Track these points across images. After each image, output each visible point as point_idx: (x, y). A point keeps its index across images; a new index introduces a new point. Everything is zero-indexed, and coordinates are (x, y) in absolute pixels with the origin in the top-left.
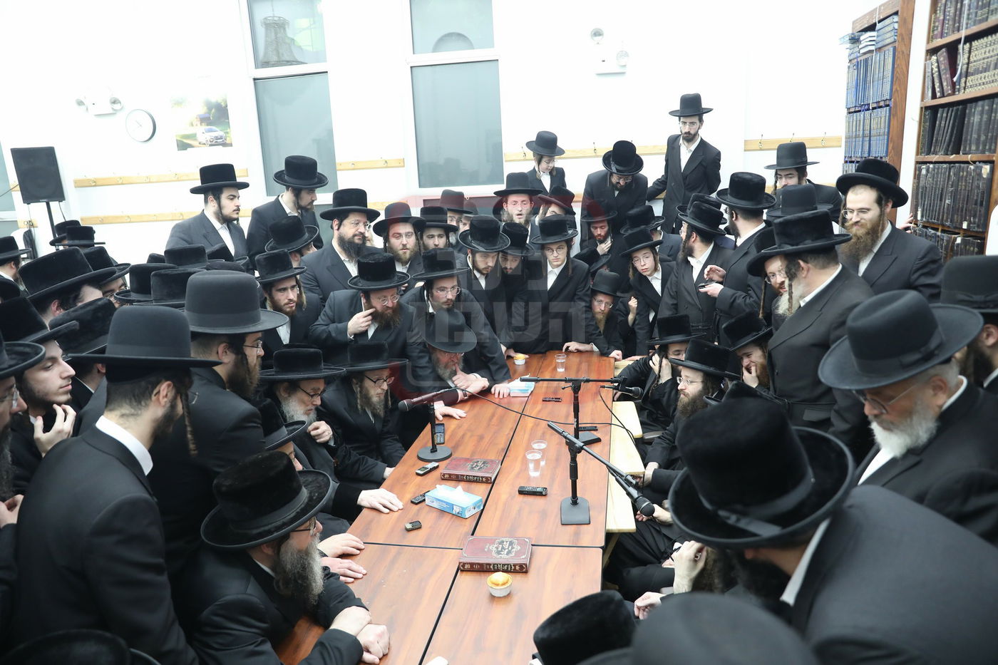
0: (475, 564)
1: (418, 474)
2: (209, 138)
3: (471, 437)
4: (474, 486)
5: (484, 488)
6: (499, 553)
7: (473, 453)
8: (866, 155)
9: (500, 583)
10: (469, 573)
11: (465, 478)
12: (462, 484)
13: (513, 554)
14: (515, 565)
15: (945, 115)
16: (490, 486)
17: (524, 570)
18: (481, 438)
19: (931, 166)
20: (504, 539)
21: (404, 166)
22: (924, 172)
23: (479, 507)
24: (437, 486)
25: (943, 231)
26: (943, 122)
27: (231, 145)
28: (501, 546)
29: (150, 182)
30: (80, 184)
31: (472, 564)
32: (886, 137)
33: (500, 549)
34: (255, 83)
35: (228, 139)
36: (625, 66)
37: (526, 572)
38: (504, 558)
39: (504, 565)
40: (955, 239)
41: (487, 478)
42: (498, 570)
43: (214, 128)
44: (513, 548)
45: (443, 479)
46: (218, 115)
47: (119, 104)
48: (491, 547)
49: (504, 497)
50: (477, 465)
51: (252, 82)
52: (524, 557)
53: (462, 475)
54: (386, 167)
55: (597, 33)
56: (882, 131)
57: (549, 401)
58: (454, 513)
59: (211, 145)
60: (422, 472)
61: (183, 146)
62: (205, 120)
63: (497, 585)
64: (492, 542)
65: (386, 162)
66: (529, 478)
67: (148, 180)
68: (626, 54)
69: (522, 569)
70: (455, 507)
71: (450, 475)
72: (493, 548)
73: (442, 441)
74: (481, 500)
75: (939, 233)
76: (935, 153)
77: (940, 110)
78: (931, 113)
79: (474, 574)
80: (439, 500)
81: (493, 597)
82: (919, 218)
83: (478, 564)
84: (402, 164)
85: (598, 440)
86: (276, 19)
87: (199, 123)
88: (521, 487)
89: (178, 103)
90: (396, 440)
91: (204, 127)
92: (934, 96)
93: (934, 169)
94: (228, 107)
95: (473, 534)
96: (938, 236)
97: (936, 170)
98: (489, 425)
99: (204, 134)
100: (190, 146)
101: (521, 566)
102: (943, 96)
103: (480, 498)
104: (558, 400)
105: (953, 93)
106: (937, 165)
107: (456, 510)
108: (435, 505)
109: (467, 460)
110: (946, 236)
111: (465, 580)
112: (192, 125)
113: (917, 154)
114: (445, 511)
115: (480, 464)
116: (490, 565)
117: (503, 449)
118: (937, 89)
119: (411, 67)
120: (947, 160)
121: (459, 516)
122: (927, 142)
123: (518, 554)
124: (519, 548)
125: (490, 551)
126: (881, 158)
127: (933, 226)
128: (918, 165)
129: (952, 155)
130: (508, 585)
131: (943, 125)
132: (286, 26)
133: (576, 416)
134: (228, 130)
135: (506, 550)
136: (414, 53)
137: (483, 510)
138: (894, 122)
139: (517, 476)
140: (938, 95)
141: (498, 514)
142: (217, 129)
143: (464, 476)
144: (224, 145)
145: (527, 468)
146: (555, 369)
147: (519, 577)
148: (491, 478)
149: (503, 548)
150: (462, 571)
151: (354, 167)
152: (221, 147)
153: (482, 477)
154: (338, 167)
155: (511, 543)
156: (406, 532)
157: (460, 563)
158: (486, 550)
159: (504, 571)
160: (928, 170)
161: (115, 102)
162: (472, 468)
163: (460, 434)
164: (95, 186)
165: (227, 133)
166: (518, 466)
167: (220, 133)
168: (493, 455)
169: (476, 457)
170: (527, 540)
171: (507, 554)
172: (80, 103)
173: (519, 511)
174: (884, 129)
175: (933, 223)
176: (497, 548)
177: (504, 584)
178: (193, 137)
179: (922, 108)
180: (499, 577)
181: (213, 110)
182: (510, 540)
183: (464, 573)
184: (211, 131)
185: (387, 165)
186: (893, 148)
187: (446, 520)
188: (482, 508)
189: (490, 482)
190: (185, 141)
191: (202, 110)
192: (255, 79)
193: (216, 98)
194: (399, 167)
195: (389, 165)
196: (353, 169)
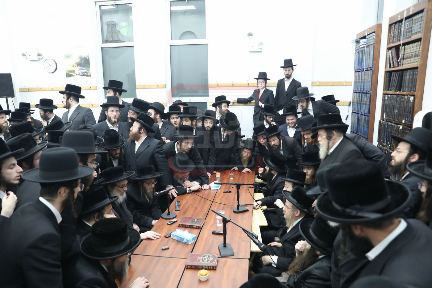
0: (193, 266)
1: (168, 224)
2: (80, 73)
3: (192, 208)
4: (193, 230)
5: (197, 231)
6: (203, 261)
7: (192, 215)
8: (362, 90)
9: (204, 275)
10: (190, 270)
11: (189, 226)
12: (188, 229)
13: (210, 261)
14: (210, 267)
15: (395, 75)
16: (200, 230)
17: (214, 269)
18: (196, 208)
19: (389, 96)
20: (206, 255)
22: (386, 98)
23: (195, 240)
24: (177, 230)
25: (395, 123)
26: (394, 78)
27: (90, 76)
28: (204, 258)
29: (53, 91)
30: (21, 90)
31: (191, 266)
32: (371, 83)
33: (204, 259)
34: (102, 50)
35: (89, 73)
36: (262, 49)
37: (215, 270)
38: (206, 263)
39: (205, 266)
40: (399, 127)
41: (198, 227)
42: (203, 269)
43: (83, 68)
44: (209, 259)
45: (179, 227)
46: (85, 63)
47: (41, 56)
48: (200, 258)
49: (206, 235)
50: (194, 221)
51: (101, 49)
52: (214, 263)
53: (187, 225)
54: (157, 88)
55: (250, 35)
56: (369, 80)
57: (226, 192)
58: (184, 242)
59: (81, 76)
60: (170, 223)
61: (69, 75)
62: (79, 64)
63: (202, 275)
64: (200, 256)
65: (158, 86)
66: (217, 227)
67: (52, 90)
68: (262, 44)
69: (213, 268)
70: (184, 240)
71: (182, 225)
72: (201, 258)
73: (179, 209)
74: (196, 237)
75: (393, 124)
76: (391, 90)
77: (393, 73)
78: (389, 74)
79: (192, 270)
80: (177, 236)
81: (200, 281)
82: (384, 117)
83: (194, 266)
84: (164, 87)
85: (247, 210)
86: (112, 22)
87: (76, 66)
88: (213, 231)
89: (68, 57)
90: (159, 208)
91: (79, 68)
92: (390, 67)
93: (390, 97)
94: (90, 60)
95: (192, 252)
96: (392, 125)
97: (391, 98)
98: (199, 203)
99: (78, 71)
100: (72, 76)
101: (213, 267)
102: (394, 67)
103: (196, 236)
104: (230, 192)
105: (398, 66)
106: (392, 96)
107: (185, 241)
108: (175, 238)
109: (190, 218)
110: (396, 125)
111: (188, 273)
112: (74, 67)
113: (384, 90)
114: (180, 241)
115: (195, 220)
116: (199, 266)
117: (206, 214)
118: (392, 64)
119: (170, 46)
120: (396, 94)
121: (186, 244)
122: (388, 85)
123: (212, 261)
124: (212, 259)
125: (199, 260)
126: (369, 91)
127: (390, 121)
128: (384, 95)
129: (398, 91)
130: (207, 275)
131: (394, 79)
132: (117, 26)
133: (238, 200)
134: (89, 69)
135: (207, 260)
136: (171, 40)
137: (196, 241)
138: (374, 77)
139: (212, 226)
140: (392, 66)
141: (203, 243)
142: (84, 69)
143: (188, 225)
144: (87, 76)
145: (216, 223)
146: (229, 178)
147: (212, 272)
148: (200, 227)
149: (205, 259)
150: (187, 269)
151: (144, 87)
152: (86, 76)
153: (196, 226)
154: (137, 87)
155: (209, 257)
156: (162, 250)
157: (186, 265)
158: (198, 259)
159: (205, 269)
160: (388, 97)
161: (39, 55)
162: (192, 222)
163: (187, 206)
164: (28, 91)
165: (89, 70)
166: (212, 222)
167: (86, 71)
168: (201, 216)
169: (194, 217)
170: (216, 255)
171: (207, 261)
172: (24, 55)
173: (213, 242)
174: (370, 80)
175: (390, 120)
176: (203, 258)
177: (205, 275)
178: (74, 71)
179: (385, 72)
180: (203, 272)
181: (83, 61)
182: (208, 255)
183: (188, 270)
184: (81, 69)
185: (158, 87)
186: (374, 87)
187: (180, 246)
188: (196, 240)
189: (200, 228)
190: (70, 73)
191: (78, 60)
192: (102, 48)
193: (84, 55)
194: (163, 88)
195: (159, 87)
196: (144, 88)
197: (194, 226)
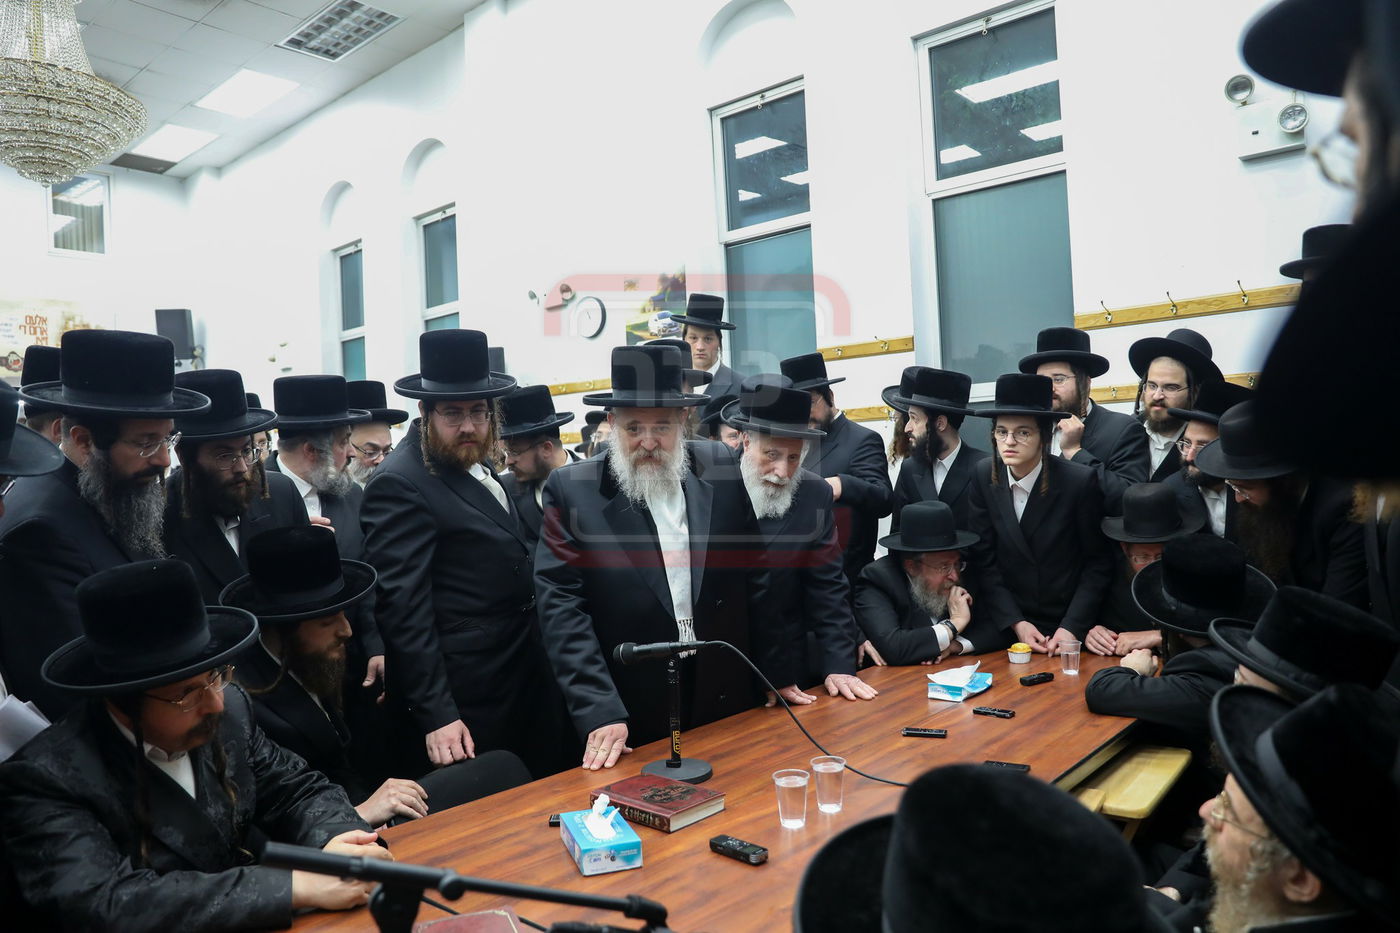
2: (661, 326)
11: (627, 811)
21: (912, 350)
34: (727, 251)
41: (661, 818)
51: (722, 250)
53: (622, 805)
65: (886, 344)
84: (910, 345)
88: (726, 837)
91: (655, 315)
99: (655, 321)
119: (935, 201)
136: (938, 179)
143: (625, 807)
148: (668, 821)
151: (841, 354)
153: (654, 816)
162: (652, 796)
172: (533, 296)
185: (886, 347)
192: (727, 244)
193: (672, 272)
194: (904, 351)
195: (890, 349)
196: (841, 358)
197: (646, 813)
